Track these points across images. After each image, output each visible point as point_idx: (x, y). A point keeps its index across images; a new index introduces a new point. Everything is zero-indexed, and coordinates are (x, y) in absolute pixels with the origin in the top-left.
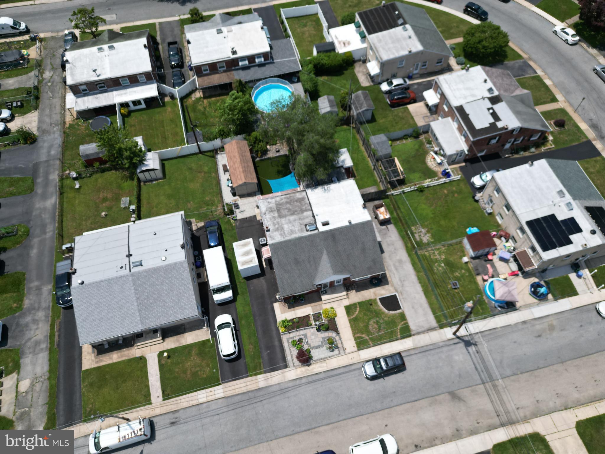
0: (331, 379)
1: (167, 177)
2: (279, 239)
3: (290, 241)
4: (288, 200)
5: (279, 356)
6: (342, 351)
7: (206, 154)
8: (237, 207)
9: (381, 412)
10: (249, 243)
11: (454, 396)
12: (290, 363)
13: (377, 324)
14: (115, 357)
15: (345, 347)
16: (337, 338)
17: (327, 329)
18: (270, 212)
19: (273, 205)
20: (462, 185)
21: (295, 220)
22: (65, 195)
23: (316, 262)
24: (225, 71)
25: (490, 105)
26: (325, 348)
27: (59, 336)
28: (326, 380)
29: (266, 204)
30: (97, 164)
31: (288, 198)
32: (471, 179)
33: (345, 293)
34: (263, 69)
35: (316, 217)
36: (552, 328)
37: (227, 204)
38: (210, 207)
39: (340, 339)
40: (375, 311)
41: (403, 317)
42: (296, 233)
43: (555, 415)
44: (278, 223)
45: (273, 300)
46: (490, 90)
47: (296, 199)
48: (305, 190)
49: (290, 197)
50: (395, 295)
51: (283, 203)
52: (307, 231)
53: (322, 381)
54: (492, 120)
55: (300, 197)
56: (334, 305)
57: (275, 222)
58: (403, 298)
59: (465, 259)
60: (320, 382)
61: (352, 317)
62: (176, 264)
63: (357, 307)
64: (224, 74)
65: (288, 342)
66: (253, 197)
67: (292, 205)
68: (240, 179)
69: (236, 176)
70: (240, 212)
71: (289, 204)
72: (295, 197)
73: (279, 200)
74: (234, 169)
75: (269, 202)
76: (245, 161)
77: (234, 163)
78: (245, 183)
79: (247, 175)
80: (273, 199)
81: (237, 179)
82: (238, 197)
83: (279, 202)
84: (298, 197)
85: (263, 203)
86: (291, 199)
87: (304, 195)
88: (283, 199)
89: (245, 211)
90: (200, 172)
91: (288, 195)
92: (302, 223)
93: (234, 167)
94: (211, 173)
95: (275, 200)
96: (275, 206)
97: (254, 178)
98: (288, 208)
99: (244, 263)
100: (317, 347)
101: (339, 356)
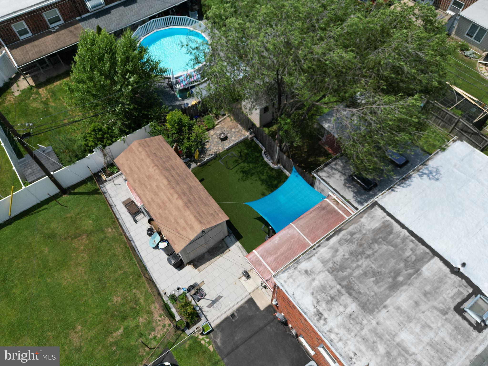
4: (354, 247)
7: (76, 190)
18: (328, 302)
19: (324, 278)
31: (348, 241)
35: (461, 269)
38: (131, 323)
47: (370, 235)
48: (376, 204)
49: (352, 234)
51: (344, 260)
52: (478, 327)
55: (376, 225)
57: (365, 332)
64: (62, 32)
66: (225, 252)
67: (373, 258)
68: (186, 226)
69: (173, 221)
70: (209, 306)
71: (364, 257)
72: (364, 232)
73: (330, 254)
74: (160, 207)
75: (306, 272)
76: (179, 179)
77: (155, 192)
78: (203, 232)
79: (198, 211)
80: (312, 256)
81: (179, 229)
82: (189, 268)
83: (332, 261)
84: (373, 228)
85: (295, 282)
86: (359, 241)
87: (379, 216)
88: (339, 248)
89: (222, 297)
90: (76, 237)
91: (343, 232)
92: (441, 306)
93: (160, 202)
94: (102, 230)
95: (318, 259)
96: (330, 277)
97: (218, 212)
98: (368, 269)
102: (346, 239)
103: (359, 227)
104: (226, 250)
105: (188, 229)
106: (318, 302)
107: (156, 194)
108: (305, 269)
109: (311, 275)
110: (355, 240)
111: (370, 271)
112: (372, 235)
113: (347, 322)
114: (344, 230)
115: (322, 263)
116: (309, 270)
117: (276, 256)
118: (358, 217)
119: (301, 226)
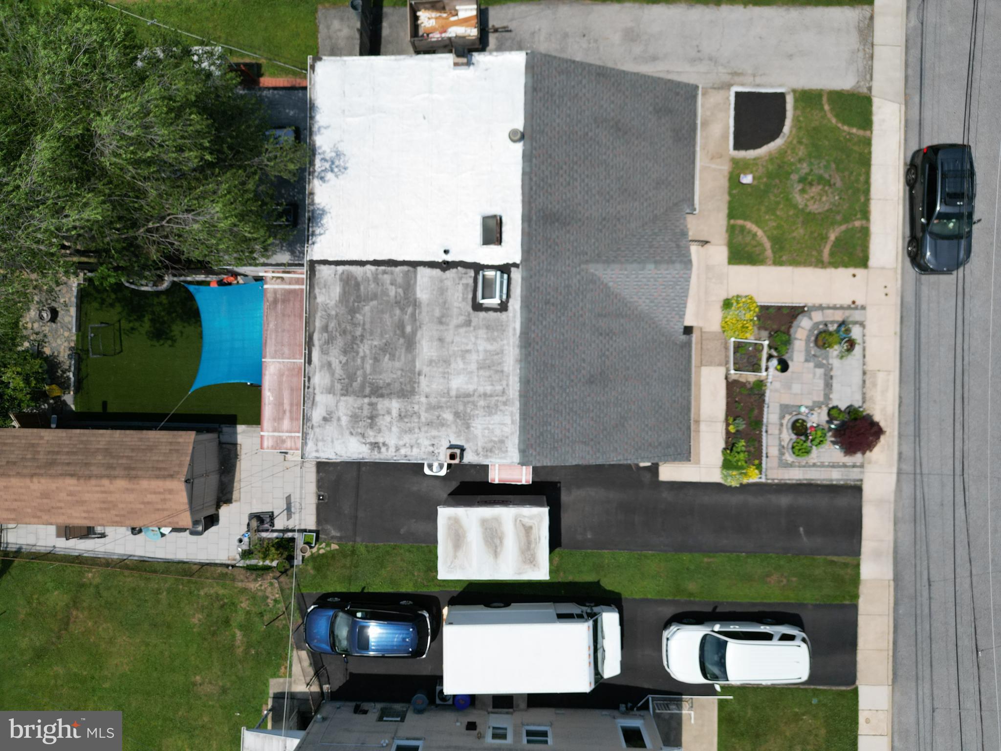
0: (924, 368)
2: (508, 420)
3: (526, 383)
4: (340, 342)
5: (822, 501)
6: (857, 315)
8: (261, 520)
10: (455, 523)
12: (852, 475)
13: (811, 184)
15: (847, 302)
16: (817, 317)
17: (786, 338)
18: (371, 426)
19: (346, 406)
21: (441, 340)
26: (835, 362)
28: (923, 385)
29: (330, 429)
31: (330, 341)
35: (449, 258)
37: (244, 555)
38: (239, 618)
39: (820, 308)
40: (769, 177)
41: (807, 99)
42: (500, 352)
44: (431, 408)
47: (343, 310)
48: (313, 264)
49: (325, 328)
50: (738, 94)
51: (345, 366)
52: (503, 307)
53: (923, 397)
55: (336, 291)
57: (424, 416)
58: (754, 76)
60: (923, 404)
61: (769, 253)
63: (742, 229)
65: (791, 465)
66: (239, 453)
67: (368, 334)
68: (162, 497)
69: (142, 506)
70: (289, 516)
71: (358, 342)
72: (333, 313)
73: (328, 376)
74: (108, 509)
75: (325, 419)
76: (80, 457)
77: (77, 502)
78: (186, 481)
79: (153, 467)
80: (314, 397)
81: (160, 506)
82: (225, 512)
83: (336, 381)
84: (338, 299)
85: (325, 441)
86: (339, 329)
87: (330, 275)
88: (329, 359)
89: (290, 495)
90: (67, 624)
91: (316, 337)
92: (462, 319)
93: (98, 505)
94: (83, 586)
95: (322, 393)
96: (350, 399)
97: (174, 440)
98: (374, 351)
99: (528, 556)
100: (828, 386)
101: (871, 327)
102: (325, 342)
103: (324, 313)
104: (236, 449)
105: (168, 496)
106: (363, 435)
107: (82, 503)
108: (321, 418)
109: (332, 418)
110: (334, 333)
111: (378, 352)
112: (343, 308)
113: (402, 425)
114: (313, 332)
115: (330, 393)
116: (325, 415)
117: (288, 414)
118: (312, 301)
119: (276, 351)
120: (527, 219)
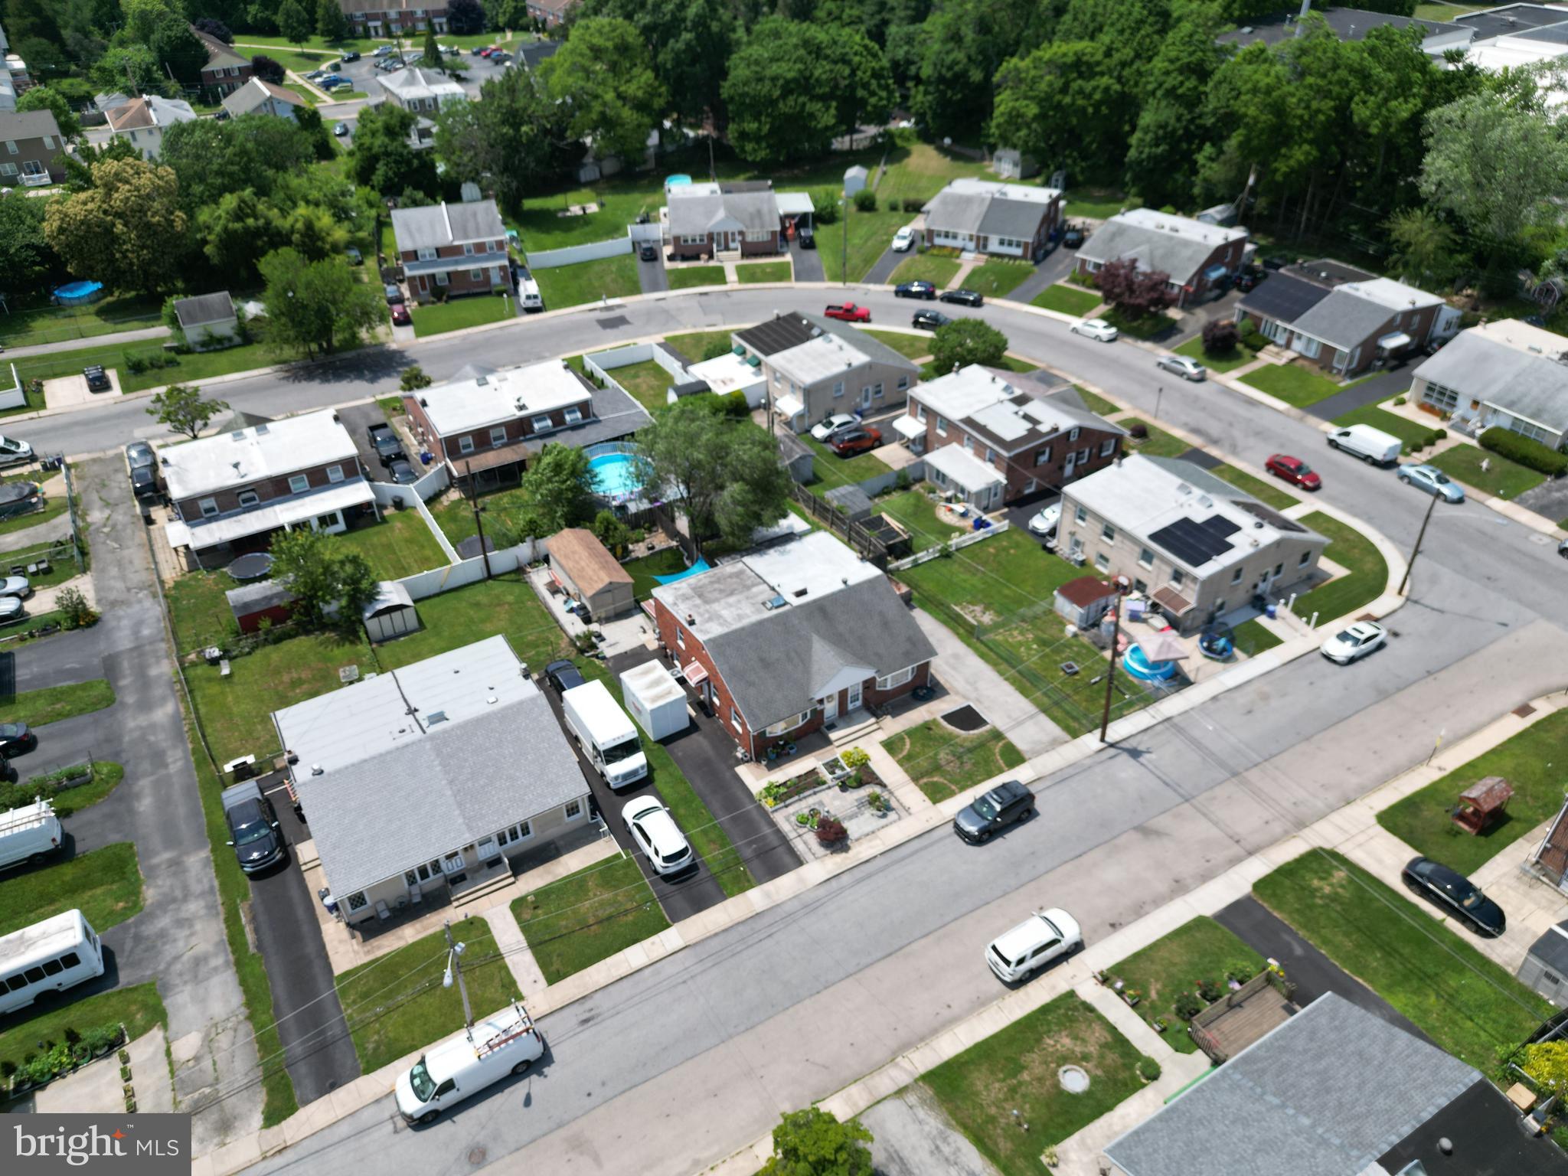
0: (901, 863)
1: (428, 626)
4: (713, 579)
6: (903, 813)
7: (504, 578)
8: (600, 638)
9: (1021, 890)
10: (654, 668)
11: (1145, 831)
12: (808, 856)
13: (954, 756)
14: (409, 934)
15: (907, 805)
16: (885, 794)
17: (860, 784)
18: (684, 600)
20: (1017, 537)
21: (739, 601)
22: (198, 694)
23: (803, 659)
24: (504, 445)
25: (1015, 408)
26: (867, 815)
27: (256, 931)
28: (893, 866)
29: (671, 591)
30: (265, 624)
32: (1027, 524)
33: (873, 720)
34: (582, 432)
35: (777, 589)
36: (1265, 697)
37: (578, 637)
38: (542, 649)
39: (891, 793)
40: (942, 737)
41: (997, 735)
42: (749, 617)
43: (1335, 817)
44: (707, 610)
45: (732, 761)
46: (1007, 389)
47: (728, 575)
49: (715, 574)
50: (969, 706)
51: (705, 584)
54: (1029, 426)
55: (734, 570)
56: (860, 743)
58: (985, 708)
59: (1071, 629)
60: (882, 871)
61: (901, 756)
62: (521, 703)
63: (903, 739)
64: (505, 449)
65: (790, 822)
69: (588, 578)
70: (608, 646)
74: (579, 571)
77: (577, 562)
78: (611, 584)
82: (595, 623)
87: (740, 567)
89: (620, 642)
90: (499, 606)
92: (754, 602)
94: (523, 602)
99: (654, 699)
100: (851, 817)
101: (902, 824)
118: (724, 567)
120: (815, 601)
